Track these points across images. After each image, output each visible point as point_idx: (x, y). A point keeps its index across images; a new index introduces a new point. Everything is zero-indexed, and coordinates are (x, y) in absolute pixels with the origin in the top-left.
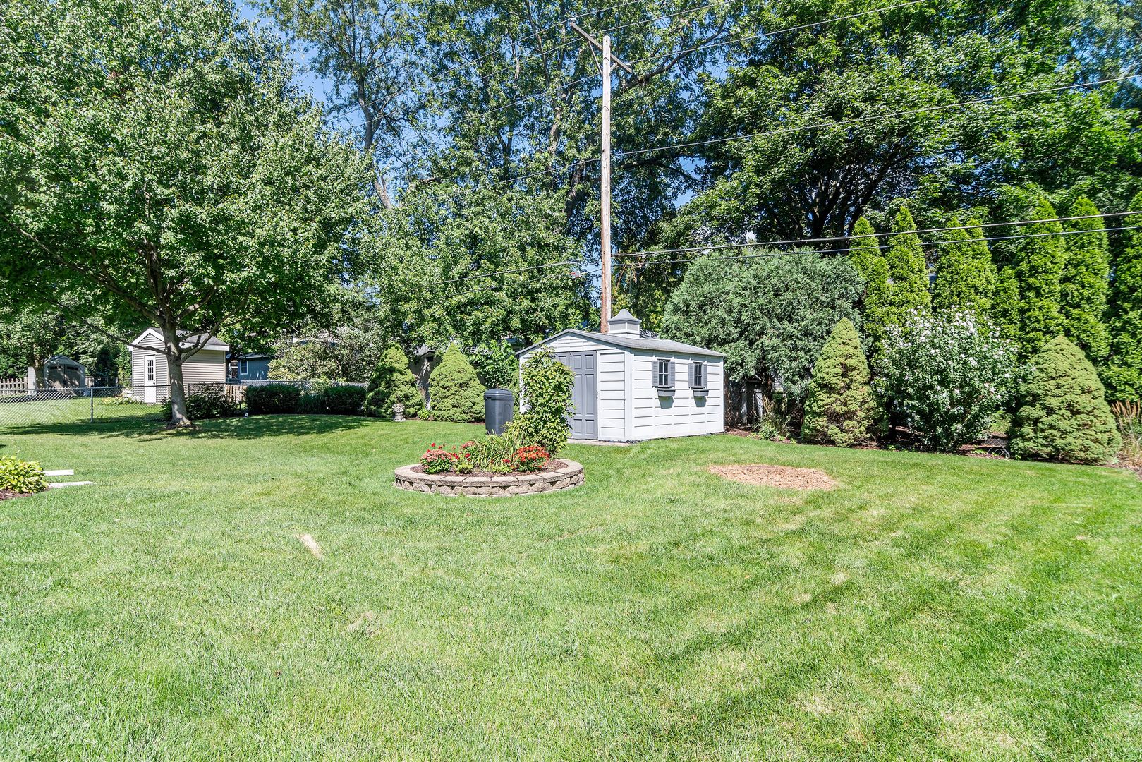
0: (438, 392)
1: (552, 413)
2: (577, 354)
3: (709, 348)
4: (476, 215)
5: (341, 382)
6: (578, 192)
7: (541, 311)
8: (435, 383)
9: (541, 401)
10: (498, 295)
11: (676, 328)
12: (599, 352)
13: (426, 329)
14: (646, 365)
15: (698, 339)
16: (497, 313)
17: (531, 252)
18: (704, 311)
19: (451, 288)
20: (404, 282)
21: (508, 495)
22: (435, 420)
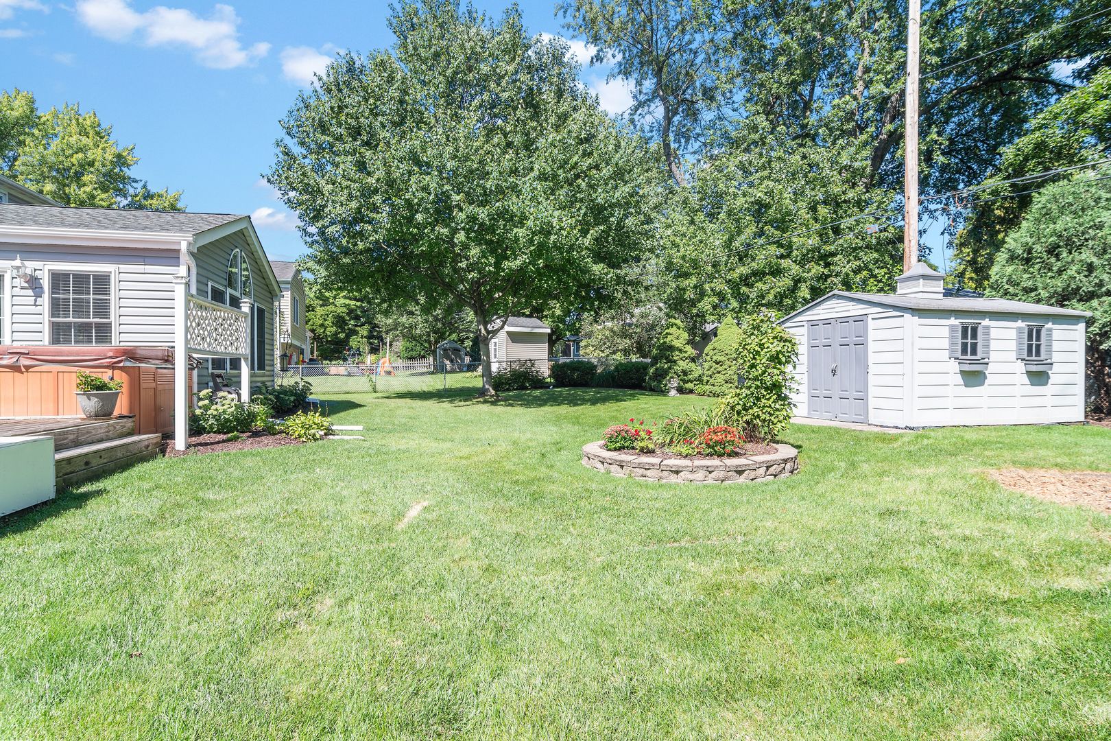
0: (711, 367)
1: (766, 389)
2: (844, 320)
3: (1062, 306)
4: (762, 179)
5: (634, 358)
6: (891, 134)
7: (836, 275)
8: (708, 358)
9: (754, 373)
10: (784, 263)
11: (1009, 282)
12: (870, 317)
13: (706, 304)
14: (942, 332)
15: (1044, 294)
16: (784, 283)
17: (823, 211)
18: (1057, 256)
19: (735, 259)
20: (683, 258)
21: (679, 481)
22: (709, 396)
